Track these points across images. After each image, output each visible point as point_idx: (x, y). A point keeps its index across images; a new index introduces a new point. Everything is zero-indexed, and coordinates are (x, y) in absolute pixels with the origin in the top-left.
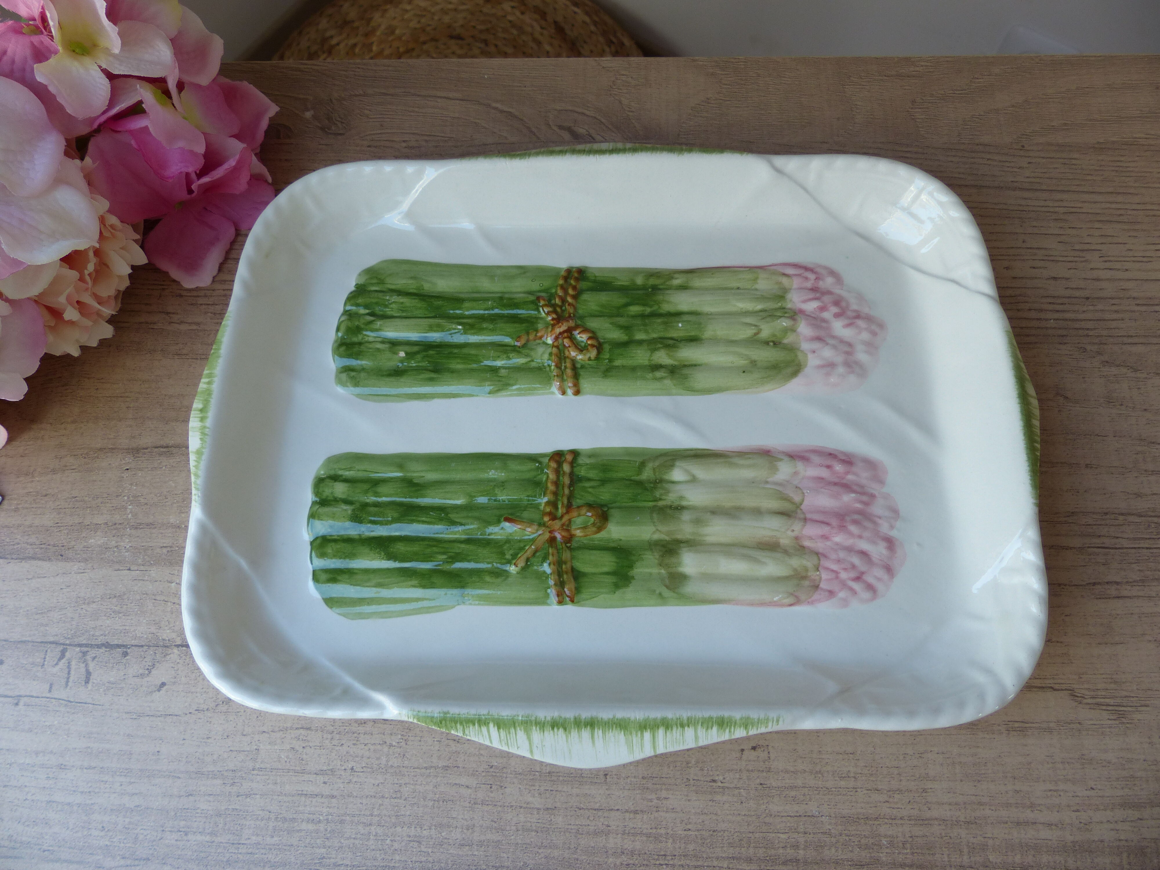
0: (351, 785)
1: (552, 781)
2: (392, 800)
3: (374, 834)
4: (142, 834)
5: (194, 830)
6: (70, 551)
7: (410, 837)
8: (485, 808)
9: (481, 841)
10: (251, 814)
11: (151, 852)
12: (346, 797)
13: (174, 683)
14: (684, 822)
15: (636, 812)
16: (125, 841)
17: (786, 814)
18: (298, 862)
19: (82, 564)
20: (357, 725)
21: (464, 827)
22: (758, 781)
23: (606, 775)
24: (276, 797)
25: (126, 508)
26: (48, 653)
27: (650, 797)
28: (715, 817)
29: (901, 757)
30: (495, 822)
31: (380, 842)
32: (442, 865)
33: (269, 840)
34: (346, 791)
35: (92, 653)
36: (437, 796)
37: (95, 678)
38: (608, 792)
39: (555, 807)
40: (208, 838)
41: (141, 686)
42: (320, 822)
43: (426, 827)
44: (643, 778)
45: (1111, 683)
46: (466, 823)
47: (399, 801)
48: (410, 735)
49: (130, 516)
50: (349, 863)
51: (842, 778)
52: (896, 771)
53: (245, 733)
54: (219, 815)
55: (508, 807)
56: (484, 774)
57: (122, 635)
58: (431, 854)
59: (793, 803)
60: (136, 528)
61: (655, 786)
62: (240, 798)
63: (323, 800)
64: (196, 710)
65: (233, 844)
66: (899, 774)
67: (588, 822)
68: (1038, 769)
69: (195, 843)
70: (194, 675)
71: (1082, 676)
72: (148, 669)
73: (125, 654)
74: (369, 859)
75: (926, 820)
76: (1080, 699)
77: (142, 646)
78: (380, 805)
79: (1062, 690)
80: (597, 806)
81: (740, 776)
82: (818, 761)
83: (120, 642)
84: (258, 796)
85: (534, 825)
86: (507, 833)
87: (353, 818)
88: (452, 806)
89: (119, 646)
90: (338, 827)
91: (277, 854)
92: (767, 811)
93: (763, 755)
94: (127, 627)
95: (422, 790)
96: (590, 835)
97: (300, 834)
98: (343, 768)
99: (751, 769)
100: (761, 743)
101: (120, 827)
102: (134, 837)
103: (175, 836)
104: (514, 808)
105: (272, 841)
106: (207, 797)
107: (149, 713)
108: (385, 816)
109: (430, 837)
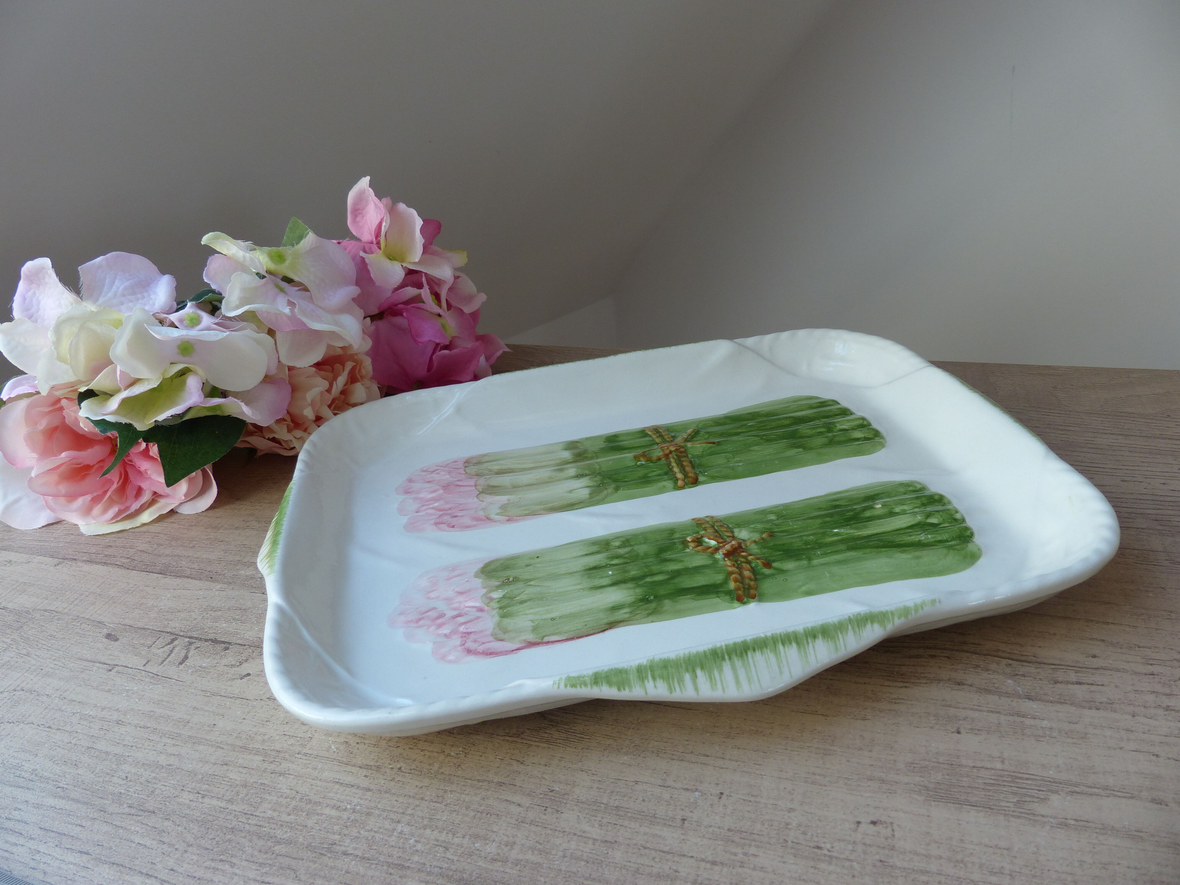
0: (392, 784)
1: (618, 815)
2: (432, 803)
3: (399, 831)
4: (160, 789)
5: (213, 795)
6: (221, 576)
7: (438, 841)
8: (533, 828)
9: (517, 860)
10: (278, 790)
11: (160, 806)
12: (383, 793)
13: (259, 675)
15: (714, 863)
16: (140, 793)
18: (306, 843)
19: (226, 585)
21: (503, 843)
22: (877, 857)
23: (684, 820)
24: (311, 780)
26: (160, 639)
27: (734, 850)
29: (1076, 864)
30: (541, 844)
31: (402, 841)
32: (465, 875)
33: (285, 817)
35: (198, 644)
36: (483, 808)
37: (188, 663)
38: (683, 837)
39: (616, 841)
40: (223, 804)
41: (228, 673)
42: (345, 810)
43: (459, 835)
44: (729, 830)
46: (505, 839)
47: (438, 805)
50: (360, 854)
51: (992, 873)
54: (245, 786)
55: (560, 831)
56: (542, 796)
57: (231, 635)
58: (455, 862)
61: (743, 841)
62: (273, 775)
63: (357, 791)
64: (268, 698)
65: (246, 814)
67: (653, 863)
69: (209, 806)
72: (240, 662)
73: (227, 649)
74: (384, 855)
77: (245, 645)
78: (417, 806)
80: (667, 849)
81: (853, 847)
82: (959, 849)
83: (227, 640)
84: (292, 777)
85: (585, 855)
86: (551, 857)
87: (381, 812)
88: (496, 820)
89: (224, 642)
90: (363, 818)
91: (286, 832)
93: (886, 832)
94: (239, 631)
95: (467, 799)
96: (651, 877)
97: (319, 817)
98: (391, 766)
99: (868, 842)
100: (883, 819)
101: (143, 780)
102: (151, 790)
103: (191, 797)
104: (566, 834)
105: (288, 819)
106: (241, 769)
107: (223, 694)
108: (418, 816)
109: (461, 846)
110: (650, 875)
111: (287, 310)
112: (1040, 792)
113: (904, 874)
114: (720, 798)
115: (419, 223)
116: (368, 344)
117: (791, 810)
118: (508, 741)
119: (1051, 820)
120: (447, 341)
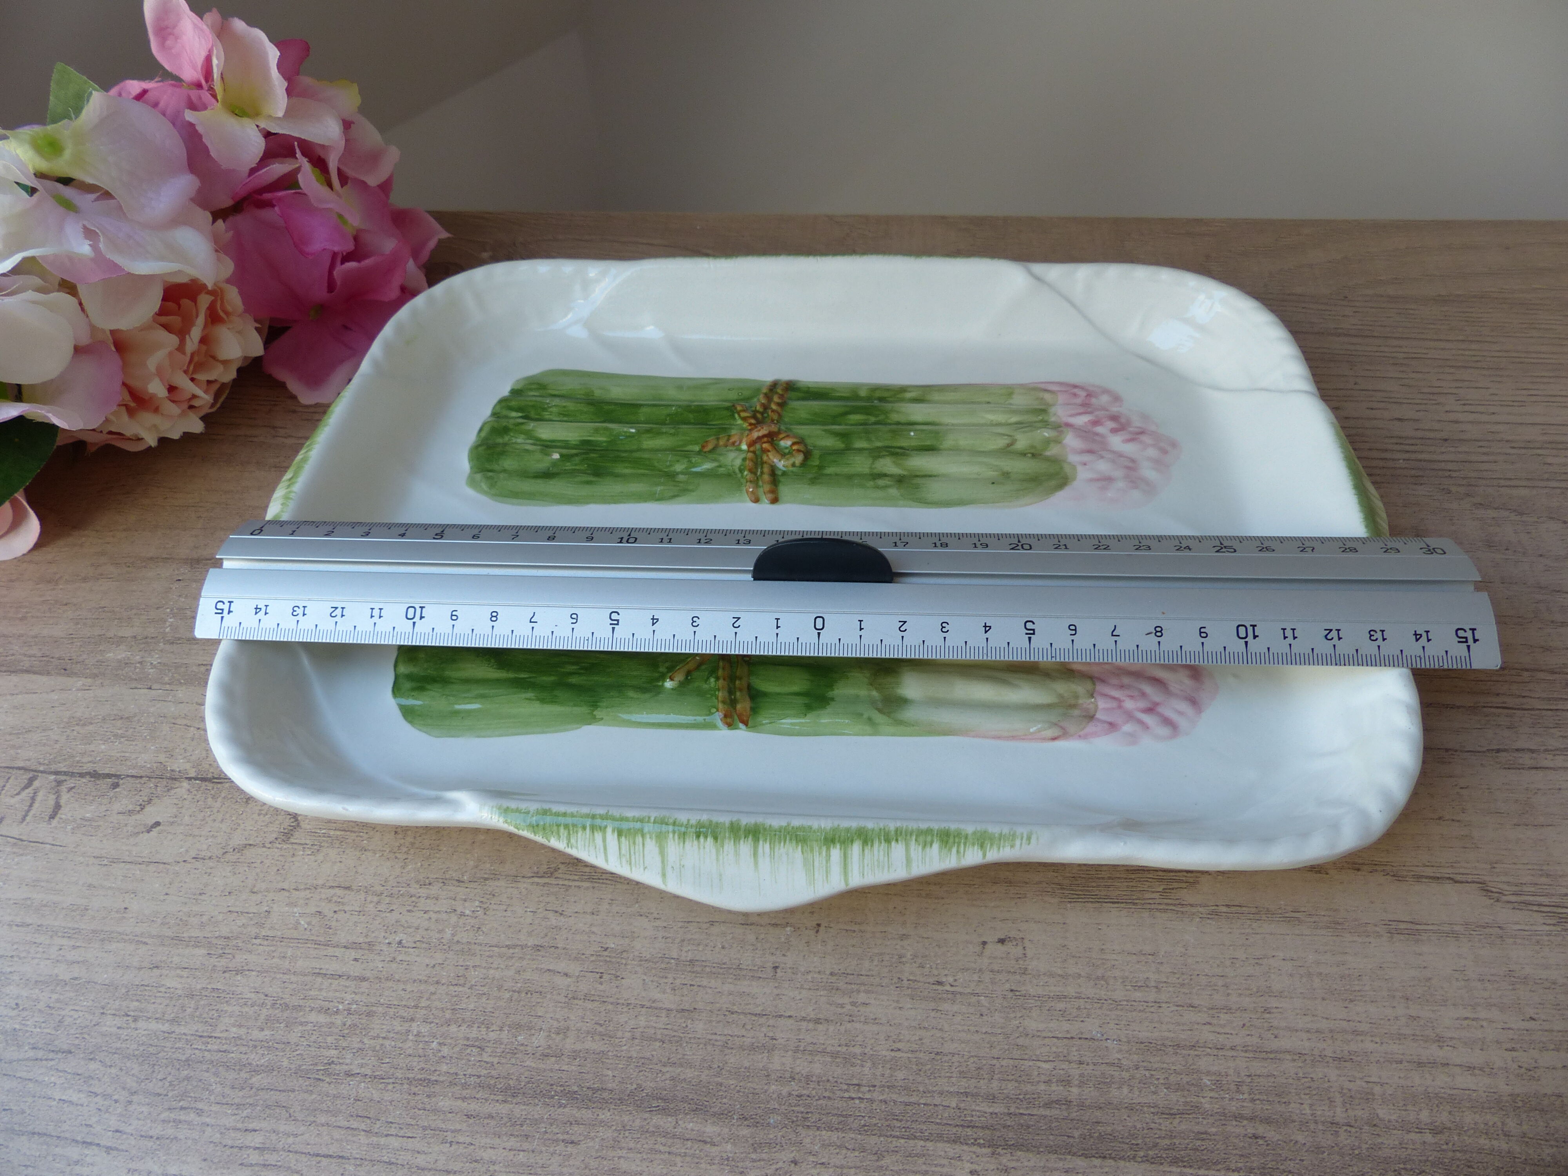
0: (394, 965)
1: (694, 972)
2: (451, 988)
3: (415, 1033)
4: (71, 1017)
5: (149, 1015)
6: (79, 666)
7: (468, 1039)
8: (589, 1005)
9: (574, 1052)
10: (240, 996)
11: (77, 1042)
12: (383, 981)
13: (172, 823)
14: (891, 1039)
15: (817, 1021)
16: (43, 1025)
17: (1050, 1035)
18: (293, 1066)
19: (89, 680)
20: (418, 886)
21: (553, 1030)
22: (1007, 986)
23: (776, 968)
24: (281, 975)
25: (165, 621)
26: (10, 780)
27: (840, 1001)
28: (939, 1034)
29: (1228, 963)
30: (601, 1025)
31: (421, 1046)
32: (511, 1082)
33: (256, 1034)
34: (384, 973)
35: (71, 783)
36: (519, 985)
37: (64, 813)
38: (776, 991)
39: (695, 1009)
40: (166, 1027)
41: (126, 825)
42: (337, 1012)
43: (494, 1027)
44: (832, 974)
45: (1541, 876)
46: (555, 1024)
47: (461, 989)
48: (493, 902)
49: (168, 630)
50: (369, 1072)
51: (1137, 988)
52: (1220, 982)
53: (255, 890)
54: (191, 996)
55: (623, 1004)
56: (593, 958)
57: (117, 763)
58: (496, 1066)
59: (1061, 1019)
60: (172, 643)
61: (849, 987)
62: (227, 975)
63: (348, 983)
64: (194, 858)
65: (201, 1036)
66: (1226, 986)
67: (743, 1032)
68: (1442, 988)
69: (146, 1032)
70: (202, 814)
71: (1495, 865)
72: (141, 805)
73: (116, 786)
74: (401, 1069)
75: (1271, 1052)
76: (1497, 895)
77: (141, 777)
78: (432, 993)
79: (1467, 882)
80: (758, 1010)
81: (980, 977)
82: (1100, 962)
83: (113, 771)
84: (254, 973)
85: (659, 1032)
86: (617, 1041)
87: (387, 1009)
88: (539, 1000)
89: (109, 776)
90: (363, 1021)
91: (263, 1055)
92: (1021, 1029)
93: (1017, 951)
94: (127, 755)
95: (497, 976)
96: (744, 1050)
97: (304, 1028)
98: (387, 941)
99: (996, 968)
100: (1012, 934)
101: (41, 1006)
102: (57, 1020)
103: (118, 1022)
104: (631, 1007)
105: (261, 1035)
106: (179, 971)
107: (127, 859)
108: (437, 1009)
109: (498, 1041)
110: (742, 1048)
111: (84, 249)
112: (1189, 875)
113: (1039, 1003)
114: (817, 932)
115: (273, 54)
116: (228, 267)
118: (538, 884)
119: (1200, 909)
120: (350, 246)
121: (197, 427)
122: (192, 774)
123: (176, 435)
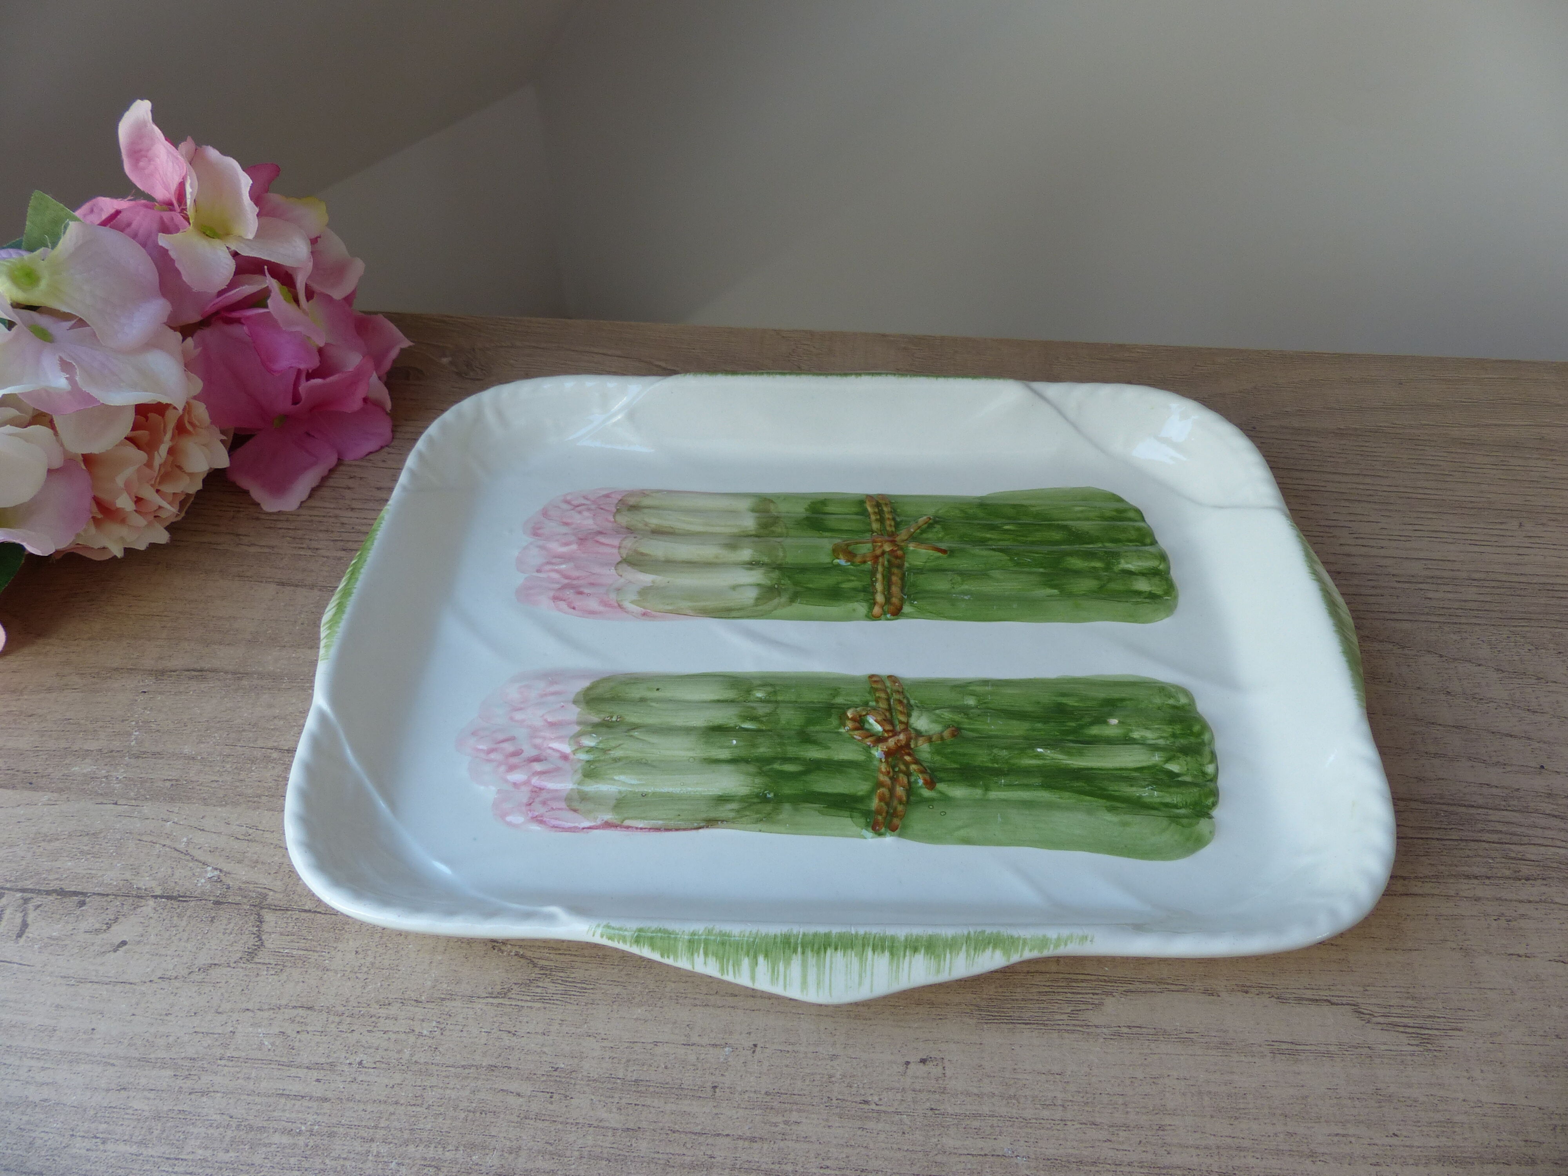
0: (355, 1086)
1: (638, 1092)
2: (409, 1108)
3: (375, 1154)
4: (42, 1139)
5: (117, 1137)
6: (44, 779)
7: (425, 1159)
8: (540, 1124)
9: (526, 1171)
10: (204, 1118)
11: (48, 1164)
12: (344, 1101)
13: (139, 942)
14: (820, 1157)
15: (753, 1140)
16: (15, 1147)
17: (966, 1152)
19: (55, 795)
20: (378, 1007)
21: (505, 1150)
22: (928, 1105)
23: (715, 1088)
24: (246, 1097)
25: (131, 734)
27: (774, 1120)
28: (864, 1151)
29: (1128, 1082)
30: (551, 1144)
31: (380, 1166)
33: (222, 1156)
34: (345, 1093)
35: (37, 900)
36: (474, 1105)
37: (31, 932)
38: (715, 1111)
39: (639, 1128)
40: (134, 1149)
41: (93, 944)
42: (300, 1133)
43: (450, 1147)
44: (767, 1093)
45: (1408, 998)
46: (508, 1144)
47: (419, 1109)
48: (449, 1022)
49: (133, 743)
51: (1045, 1106)
52: (1120, 1100)
53: (220, 1010)
54: (157, 1117)
55: (572, 1124)
56: (544, 1078)
57: (84, 880)
59: (976, 1136)
60: (138, 757)
61: (783, 1106)
62: (193, 1096)
63: (310, 1104)
64: (160, 978)
65: (168, 1159)
66: (1125, 1104)
67: (684, 1151)
68: (1317, 1106)
69: (115, 1154)
70: (168, 933)
71: (1368, 988)
72: (107, 924)
73: (82, 904)
75: (1164, 1168)
76: (1368, 1016)
77: (108, 895)
78: (391, 1114)
79: (1342, 1004)
80: (698, 1129)
81: (903, 1096)
82: (1012, 1082)
83: (79, 889)
84: (219, 1095)
85: (605, 1151)
86: (566, 1160)
87: (348, 1130)
88: (493, 1120)
89: (75, 894)
90: (325, 1142)
92: (939, 1146)
93: (937, 1071)
94: (93, 872)
95: (453, 1097)
96: (684, 1168)
97: (268, 1149)
98: (348, 1062)
99: (918, 1088)
100: (933, 1055)
101: (12, 1127)
102: (28, 1142)
103: (87, 1143)
104: (580, 1126)
105: (226, 1157)
106: (146, 1093)
107: (94, 979)
108: (396, 1129)
109: (455, 1161)
110: (682, 1166)
111: (61, 382)
112: (1095, 997)
113: (956, 1121)
114: (754, 1052)
115: (245, 182)
116: (198, 385)
117: (834, 1057)
118: (492, 1004)
119: (1105, 1030)
120: (314, 363)
121: (163, 537)
122: (158, 892)
123: (142, 546)
